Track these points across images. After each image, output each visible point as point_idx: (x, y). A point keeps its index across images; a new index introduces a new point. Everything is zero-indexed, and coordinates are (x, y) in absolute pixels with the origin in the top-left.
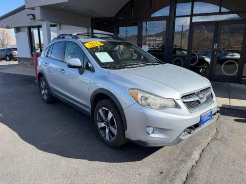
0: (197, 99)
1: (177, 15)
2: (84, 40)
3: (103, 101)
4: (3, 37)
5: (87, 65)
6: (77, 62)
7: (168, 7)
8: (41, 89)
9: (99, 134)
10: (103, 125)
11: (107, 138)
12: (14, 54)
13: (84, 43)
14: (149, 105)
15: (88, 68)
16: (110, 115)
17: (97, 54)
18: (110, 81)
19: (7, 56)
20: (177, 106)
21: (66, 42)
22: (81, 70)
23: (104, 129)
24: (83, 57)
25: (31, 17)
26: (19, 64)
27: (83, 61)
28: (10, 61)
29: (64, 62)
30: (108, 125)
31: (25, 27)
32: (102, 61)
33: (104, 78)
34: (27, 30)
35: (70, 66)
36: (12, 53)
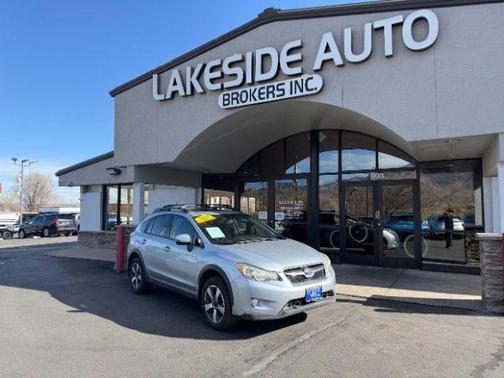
0: (302, 273)
1: (320, 172)
2: (194, 214)
3: (212, 279)
4: (35, 192)
5: (197, 241)
6: (186, 238)
7: (308, 159)
8: (131, 274)
9: (206, 317)
10: (211, 306)
11: (215, 321)
12: (58, 225)
13: (194, 218)
14: (253, 277)
15: (197, 244)
16: (218, 292)
17: (207, 229)
18: (220, 257)
19: (45, 227)
20: (280, 279)
21: (173, 216)
22: (190, 246)
23: (211, 310)
24: (193, 232)
25: (112, 172)
26: (78, 242)
27: (192, 237)
28: (49, 236)
29: (169, 238)
30: (216, 305)
31: (98, 185)
32: (213, 237)
33: (214, 254)
34: (100, 189)
35: (179, 243)
36: (55, 224)
